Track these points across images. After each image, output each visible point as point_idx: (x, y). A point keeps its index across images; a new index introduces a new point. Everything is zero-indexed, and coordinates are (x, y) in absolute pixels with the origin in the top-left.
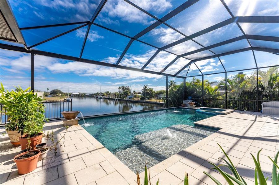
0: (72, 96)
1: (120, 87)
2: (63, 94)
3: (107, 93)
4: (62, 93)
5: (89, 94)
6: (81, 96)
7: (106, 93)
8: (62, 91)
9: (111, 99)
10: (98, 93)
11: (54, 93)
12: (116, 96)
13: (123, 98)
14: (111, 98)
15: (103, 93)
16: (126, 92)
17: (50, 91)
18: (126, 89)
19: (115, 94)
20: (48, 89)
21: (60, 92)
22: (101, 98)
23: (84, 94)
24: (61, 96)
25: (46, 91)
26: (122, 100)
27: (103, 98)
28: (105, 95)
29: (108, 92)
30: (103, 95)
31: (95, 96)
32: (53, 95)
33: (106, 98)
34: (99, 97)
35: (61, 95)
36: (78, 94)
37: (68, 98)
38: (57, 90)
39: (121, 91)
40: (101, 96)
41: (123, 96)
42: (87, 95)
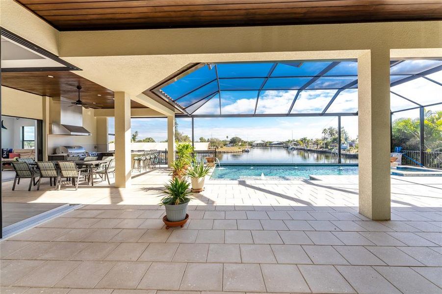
0: (254, 146)
1: (325, 130)
2: (244, 143)
3: (304, 140)
4: (242, 141)
5: (276, 143)
6: (265, 146)
7: (302, 141)
8: (242, 139)
9: (309, 150)
10: (289, 141)
11: (234, 142)
12: (319, 146)
13: (331, 149)
14: (309, 148)
15: (297, 141)
16: (337, 138)
17: (229, 139)
18: (337, 132)
19: (316, 143)
20: (227, 137)
21: (240, 140)
22: (293, 149)
23: (270, 143)
24: (241, 145)
25: (226, 139)
26: (328, 153)
27: (297, 149)
28: (300, 144)
29: (305, 139)
30: (297, 143)
31: (285, 146)
32: (232, 144)
33: (301, 149)
34: (291, 147)
35: (240, 144)
36: (263, 142)
37: (247, 148)
38: (237, 138)
39: (327, 136)
40: (293, 146)
41: (331, 146)
42: (274, 144)
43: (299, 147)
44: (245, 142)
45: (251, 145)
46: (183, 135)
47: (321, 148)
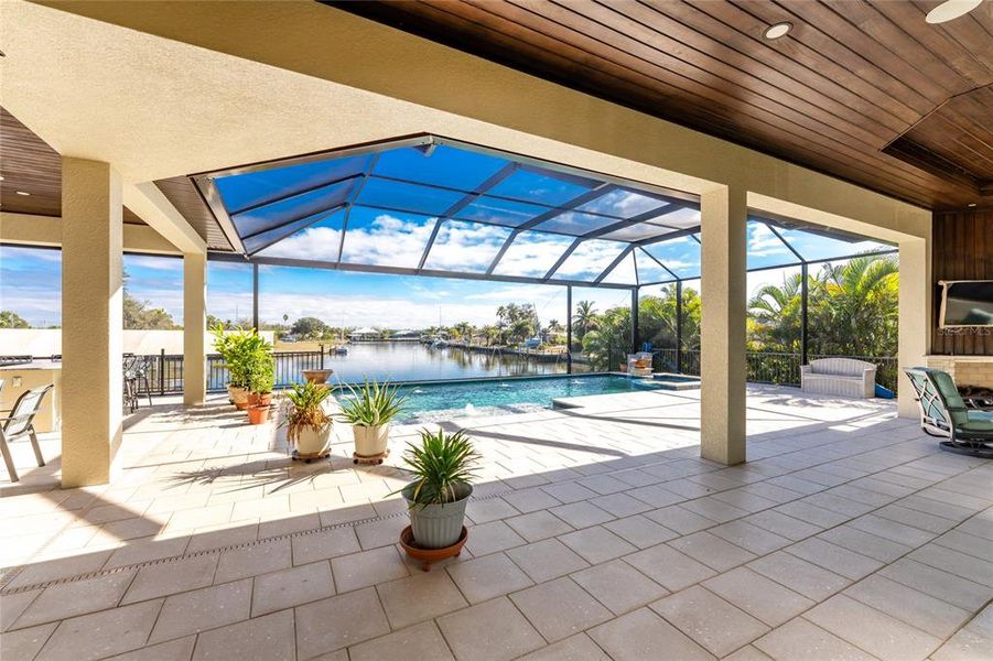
0: (355, 340)
1: (501, 309)
2: (330, 333)
3: (462, 328)
4: (325, 329)
5: (405, 333)
6: (380, 339)
7: (458, 329)
8: (326, 324)
9: (473, 349)
10: (433, 329)
11: (303, 329)
12: (491, 340)
13: (512, 346)
14: (472, 345)
15: (448, 330)
16: (523, 325)
17: (290, 323)
18: (521, 314)
19: (485, 333)
20: (286, 317)
21: (320, 326)
22: (441, 346)
23: (392, 332)
24: (322, 338)
25: (282, 323)
26: (507, 353)
27: (449, 346)
28: (455, 337)
29: (464, 326)
30: (448, 334)
31: (423, 339)
32: (300, 335)
33: (458, 346)
34: (437, 342)
35: (321, 334)
36: (373, 331)
37: (341, 344)
38: (312, 319)
39: (504, 321)
40: (443, 340)
41: (511, 340)
42: (397, 336)
43: (453, 342)
44: (332, 331)
45: (351, 338)
46: (147, 308)
47: (493, 344)
